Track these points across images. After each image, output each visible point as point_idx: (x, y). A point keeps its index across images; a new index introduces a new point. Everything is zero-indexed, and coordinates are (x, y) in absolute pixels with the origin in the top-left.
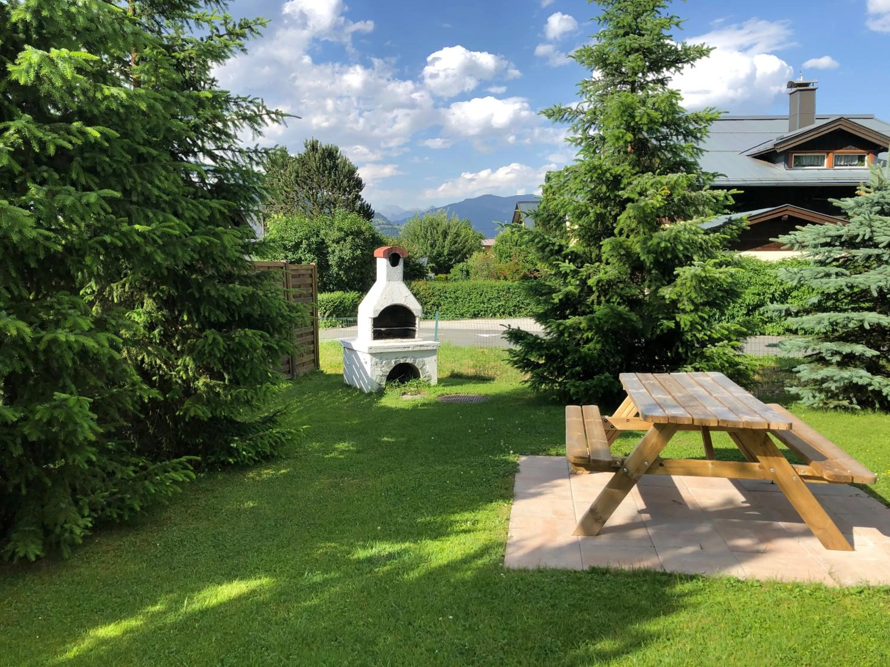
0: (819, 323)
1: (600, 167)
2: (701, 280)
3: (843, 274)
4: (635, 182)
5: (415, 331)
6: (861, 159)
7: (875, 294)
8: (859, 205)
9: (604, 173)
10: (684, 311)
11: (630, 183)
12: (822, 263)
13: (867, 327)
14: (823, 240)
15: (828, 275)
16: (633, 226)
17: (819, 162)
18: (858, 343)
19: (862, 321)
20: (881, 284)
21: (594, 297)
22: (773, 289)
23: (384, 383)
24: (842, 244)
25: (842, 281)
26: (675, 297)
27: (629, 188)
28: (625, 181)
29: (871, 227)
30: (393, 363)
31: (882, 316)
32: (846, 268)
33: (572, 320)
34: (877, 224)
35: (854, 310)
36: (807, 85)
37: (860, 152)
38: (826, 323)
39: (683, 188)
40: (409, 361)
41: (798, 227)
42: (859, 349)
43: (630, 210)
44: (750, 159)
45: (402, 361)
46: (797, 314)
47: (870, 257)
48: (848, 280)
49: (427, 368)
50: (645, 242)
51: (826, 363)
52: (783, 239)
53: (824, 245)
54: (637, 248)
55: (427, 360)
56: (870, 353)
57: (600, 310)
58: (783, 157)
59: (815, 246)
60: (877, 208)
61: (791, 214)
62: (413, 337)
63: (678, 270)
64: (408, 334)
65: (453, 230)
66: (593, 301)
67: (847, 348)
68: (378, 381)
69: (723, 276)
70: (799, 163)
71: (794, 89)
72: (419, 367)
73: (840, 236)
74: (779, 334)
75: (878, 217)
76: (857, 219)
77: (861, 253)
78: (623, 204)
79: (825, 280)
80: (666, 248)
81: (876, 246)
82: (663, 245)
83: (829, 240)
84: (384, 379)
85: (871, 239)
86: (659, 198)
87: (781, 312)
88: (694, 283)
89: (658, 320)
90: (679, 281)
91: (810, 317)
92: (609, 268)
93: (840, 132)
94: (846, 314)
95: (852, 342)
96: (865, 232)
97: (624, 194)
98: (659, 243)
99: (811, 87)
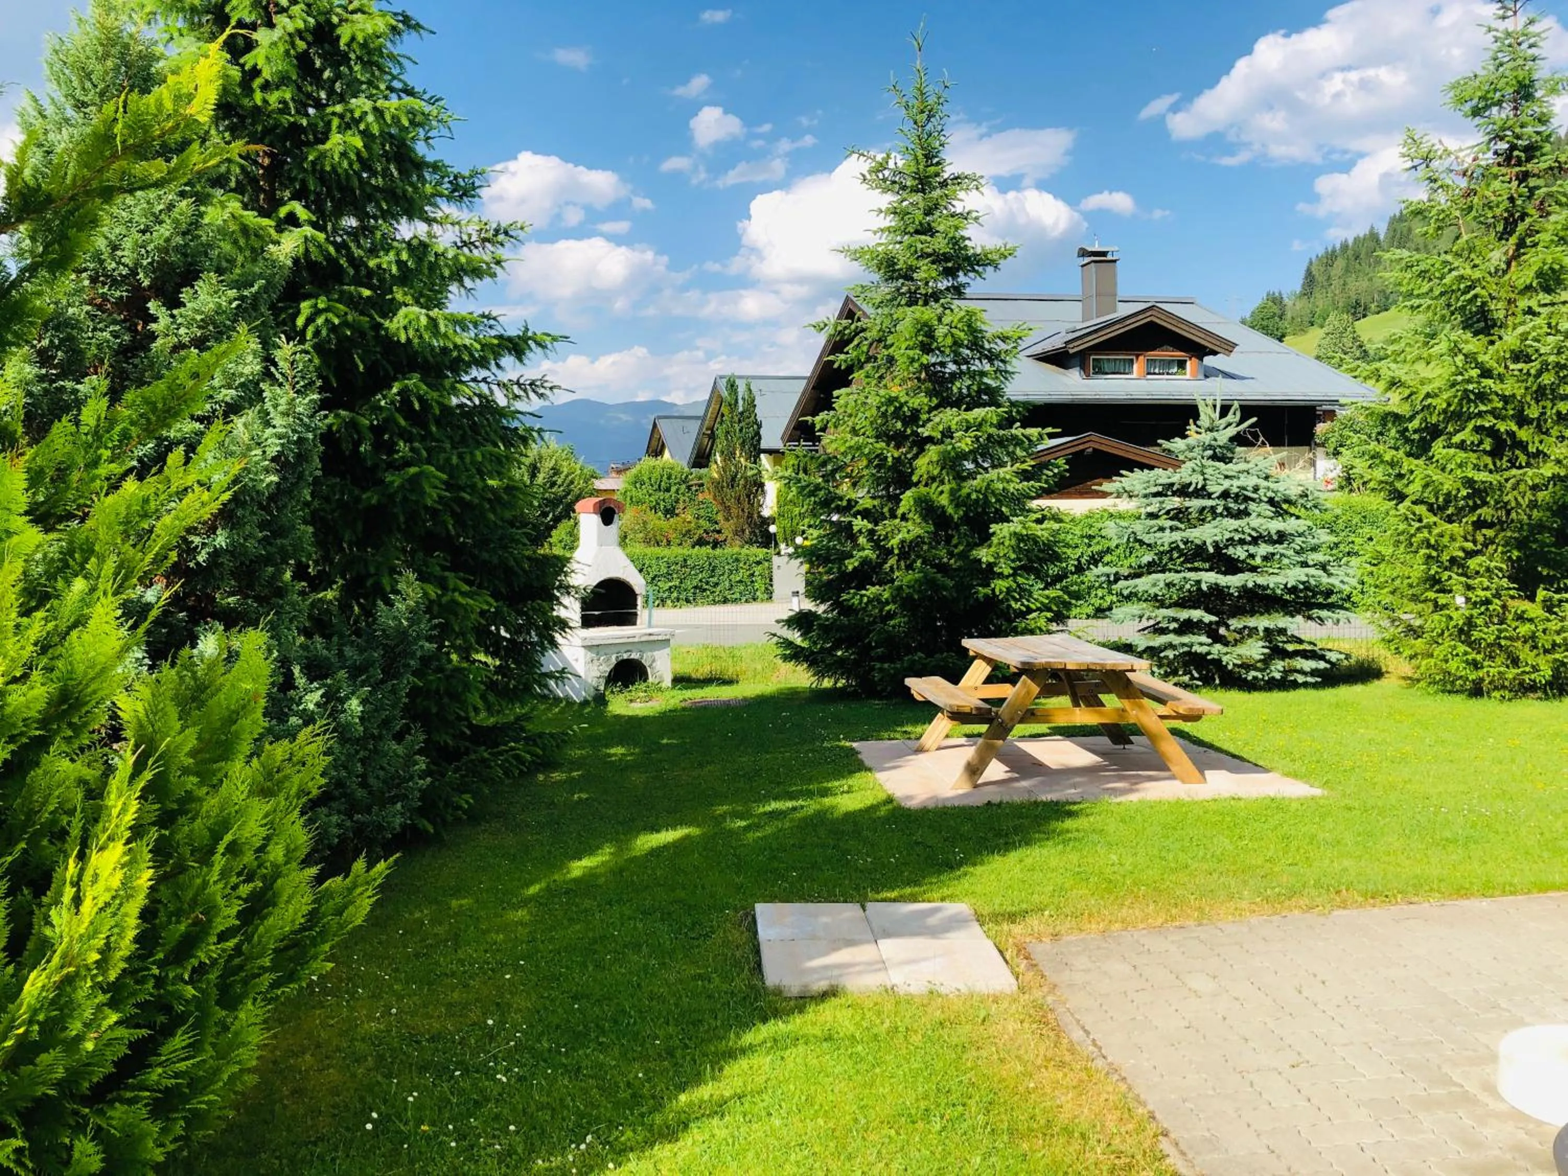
0: (1154, 585)
1: (896, 398)
2: (1019, 537)
3: (1177, 529)
4: (937, 419)
5: (636, 614)
6: (1182, 364)
7: (1211, 550)
8: (1191, 449)
9: (902, 405)
10: (1001, 576)
11: (929, 420)
12: (1152, 516)
13: (1204, 587)
14: (1154, 490)
15: (1162, 529)
16: (936, 472)
17: (1124, 368)
18: (1195, 608)
19: (1198, 582)
20: (1217, 538)
21: (892, 561)
22: (1078, 552)
23: (602, 688)
24: (1174, 494)
25: (1177, 536)
26: (992, 560)
27: (929, 425)
28: (924, 417)
29: (1203, 474)
30: (614, 661)
31: (1220, 576)
32: (1180, 520)
33: (872, 590)
34: (1209, 471)
35: (1190, 570)
36: (1104, 254)
37: (1179, 355)
38: (1162, 584)
39: (992, 425)
40: (635, 656)
41: (1123, 472)
42: (1196, 614)
43: (933, 452)
44: (1032, 362)
45: (625, 656)
46: (1126, 578)
47: (1204, 508)
48: (1184, 534)
49: (658, 665)
50: (952, 492)
51: (1163, 631)
52: (1107, 486)
53: (1156, 495)
54: (944, 500)
55: (657, 654)
56: (1208, 618)
57: (903, 578)
58: (1077, 360)
59: (1146, 496)
60: (1210, 453)
61: (1097, 446)
62: (634, 623)
63: (994, 528)
64: (629, 619)
65: (548, 465)
66: (891, 567)
67: (1184, 614)
68: (594, 684)
69: (1046, 534)
70: (1100, 370)
71: (1087, 260)
72: (646, 664)
73: (1172, 485)
74: (1088, 616)
75: (1210, 462)
76: (1189, 465)
77: (1195, 504)
78: (921, 444)
79: (1159, 535)
80: (977, 500)
81: (1209, 496)
82: (974, 496)
83: (1160, 489)
84: (602, 682)
85: (1204, 487)
86: (969, 440)
87: (1108, 576)
88: (1013, 542)
89: (973, 587)
90: (995, 540)
91: (1143, 579)
92: (910, 525)
93: (1152, 327)
94: (1182, 575)
95: (1190, 607)
96: (1197, 479)
97: (925, 432)
98: (969, 495)
99: (1109, 257)
